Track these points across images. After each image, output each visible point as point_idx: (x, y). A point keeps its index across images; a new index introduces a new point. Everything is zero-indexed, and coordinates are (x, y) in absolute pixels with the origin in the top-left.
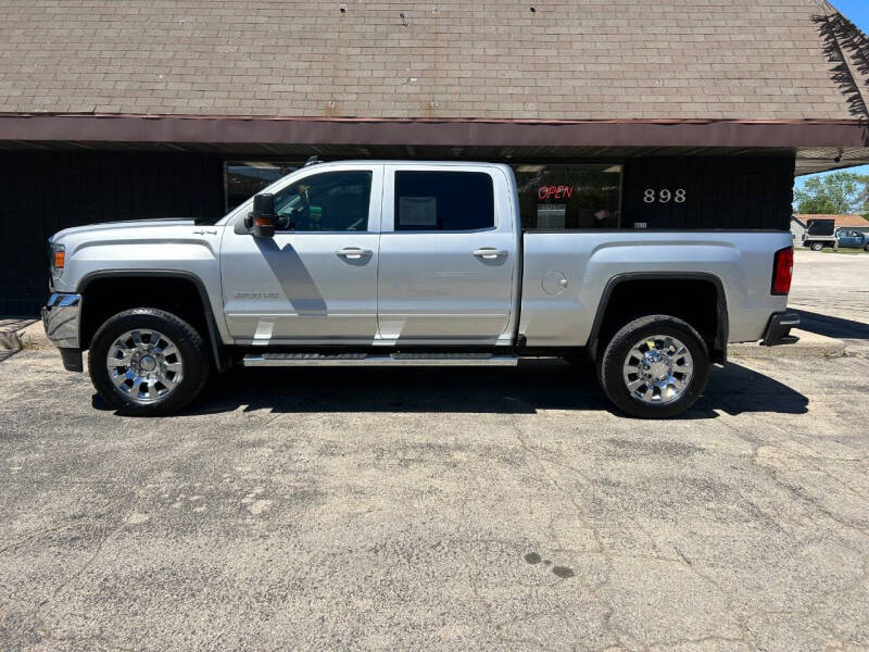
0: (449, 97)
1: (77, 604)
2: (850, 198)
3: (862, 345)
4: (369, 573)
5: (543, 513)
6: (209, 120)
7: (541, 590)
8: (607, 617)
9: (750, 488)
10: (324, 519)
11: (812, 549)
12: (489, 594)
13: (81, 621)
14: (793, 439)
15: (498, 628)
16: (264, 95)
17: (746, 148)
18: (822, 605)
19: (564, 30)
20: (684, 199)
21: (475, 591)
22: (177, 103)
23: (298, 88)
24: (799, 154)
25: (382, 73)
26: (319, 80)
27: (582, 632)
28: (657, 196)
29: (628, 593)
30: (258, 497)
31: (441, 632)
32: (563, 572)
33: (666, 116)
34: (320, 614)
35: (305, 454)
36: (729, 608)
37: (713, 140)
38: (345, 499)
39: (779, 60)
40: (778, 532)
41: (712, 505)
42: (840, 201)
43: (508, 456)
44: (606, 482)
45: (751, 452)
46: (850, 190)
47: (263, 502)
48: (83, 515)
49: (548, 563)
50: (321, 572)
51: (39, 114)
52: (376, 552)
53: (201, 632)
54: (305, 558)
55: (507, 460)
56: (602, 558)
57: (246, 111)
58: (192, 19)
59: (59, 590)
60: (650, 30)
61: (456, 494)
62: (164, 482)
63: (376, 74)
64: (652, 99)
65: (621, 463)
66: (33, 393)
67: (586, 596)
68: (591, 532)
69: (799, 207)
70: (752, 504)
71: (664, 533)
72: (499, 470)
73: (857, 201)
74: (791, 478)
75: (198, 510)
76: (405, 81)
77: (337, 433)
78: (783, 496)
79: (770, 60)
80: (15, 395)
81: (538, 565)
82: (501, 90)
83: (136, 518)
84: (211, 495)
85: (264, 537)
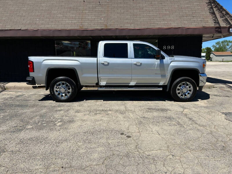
0: (111, 23)
1: (14, 144)
2: (228, 47)
3: (219, 85)
4: (83, 137)
5: (127, 124)
6: (50, 30)
7: (123, 140)
8: (137, 146)
9: (179, 118)
10: (74, 126)
11: (190, 131)
12: (110, 142)
13: (15, 148)
14: (194, 107)
15: (111, 148)
16: (64, 24)
17: (188, 35)
18: (188, 143)
19: (141, 5)
20: (174, 48)
21: (107, 141)
22: (42, 26)
23: (73, 22)
24: (204, 36)
25: (94, 17)
26: (78, 19)
27: (130, 149)
28: (167, 47)
29: (143, 141)
30: (59, 122)
31: (97, 149)
32: (129, 137)
33: (167, 27)
34: (70, 146)
35: (72, 112)
36: (166, 143)
37: (179, 33)
38: (80, 122)
39: (197, 11)
40: (183, 128)
41: (169, 122)
42: (225, 48)
43: (121, 112)
44: (144, 117)
45: (182, 110)
46: (228, 45)
47: (60, 123)
48: (17, 126)
49: (125, 135)
50: (71, 137)
51: (7, 30)
52: (85, 133)
53: (42, 150)
54: (68, 135)
55: (121, 113)
56: (139, 134)
57: (59, 28)
58: (46, 4)
59: (10, 142)
60: (163, 4)
61: (107, 120)
62: (37, 119)
63: (93, 17)
64: (164, 22)
65: (149, 113)
66: (7, 99)
67: (133, 142)
68: (138, 128)
69: (214, 50)
70: (179, 122)
71: (155, 128)
72: (119, 115)
73: (230, 48)
74: (190, 116)
75: (44, 125)
76: (100, 19)
77: (80, 108)
78: (187, 120)
79: (194, 11)
80: (2, 100)
81: (123, 135)
82: (125, 21)
83: (29, 127)
84: (48, 121)
85: (59, 130)
